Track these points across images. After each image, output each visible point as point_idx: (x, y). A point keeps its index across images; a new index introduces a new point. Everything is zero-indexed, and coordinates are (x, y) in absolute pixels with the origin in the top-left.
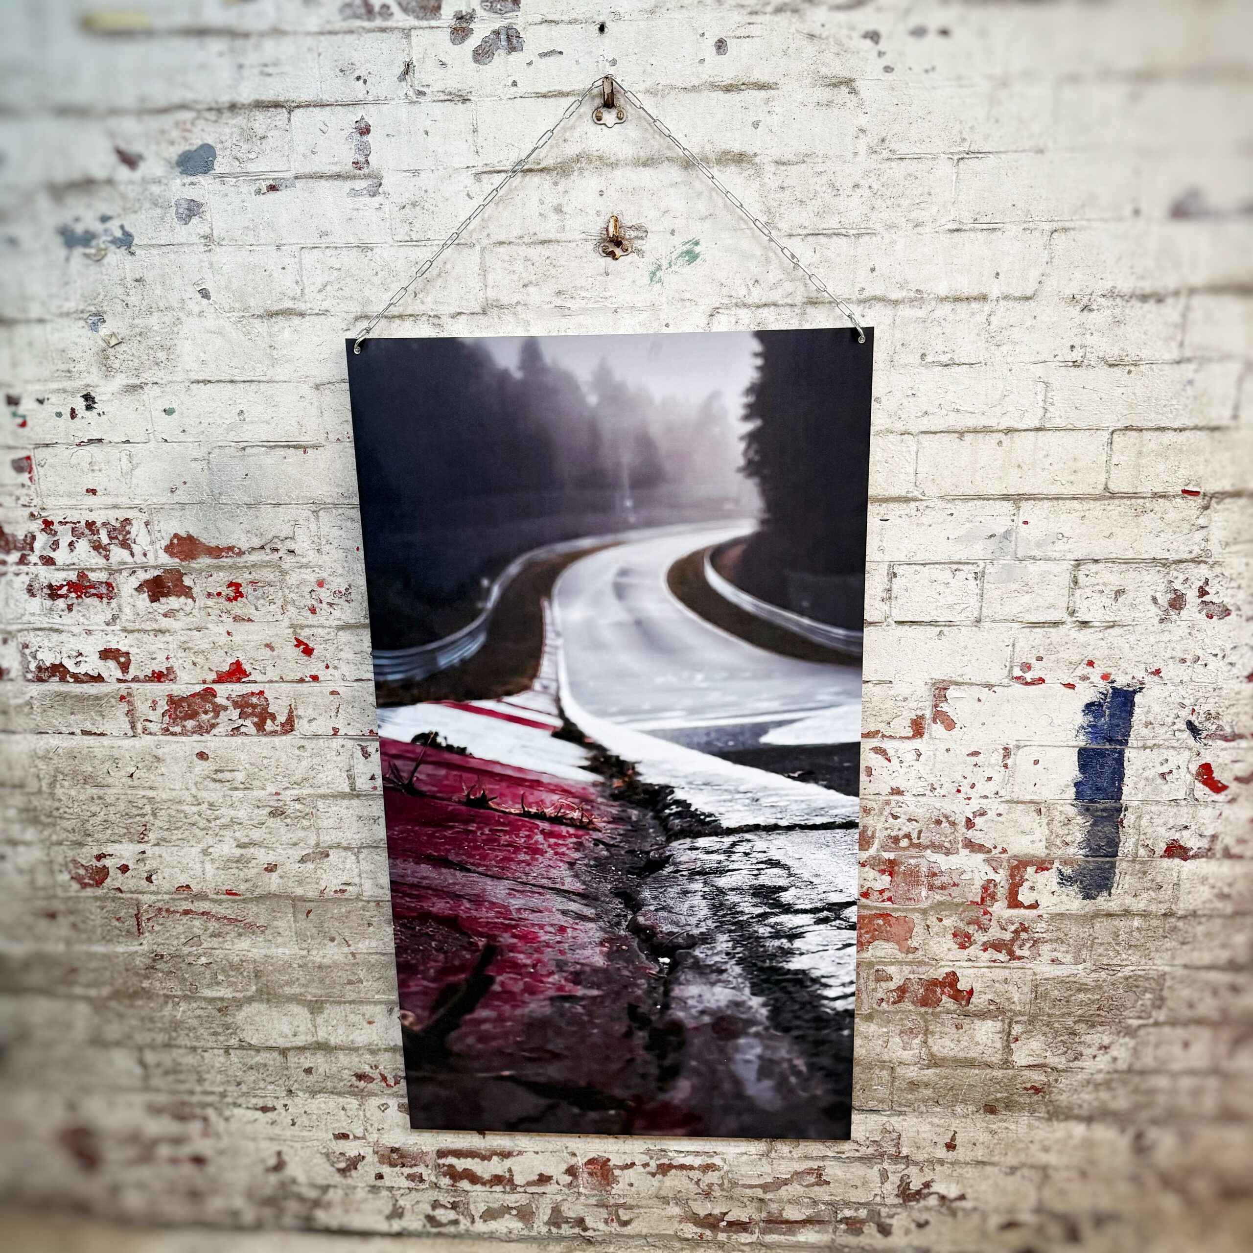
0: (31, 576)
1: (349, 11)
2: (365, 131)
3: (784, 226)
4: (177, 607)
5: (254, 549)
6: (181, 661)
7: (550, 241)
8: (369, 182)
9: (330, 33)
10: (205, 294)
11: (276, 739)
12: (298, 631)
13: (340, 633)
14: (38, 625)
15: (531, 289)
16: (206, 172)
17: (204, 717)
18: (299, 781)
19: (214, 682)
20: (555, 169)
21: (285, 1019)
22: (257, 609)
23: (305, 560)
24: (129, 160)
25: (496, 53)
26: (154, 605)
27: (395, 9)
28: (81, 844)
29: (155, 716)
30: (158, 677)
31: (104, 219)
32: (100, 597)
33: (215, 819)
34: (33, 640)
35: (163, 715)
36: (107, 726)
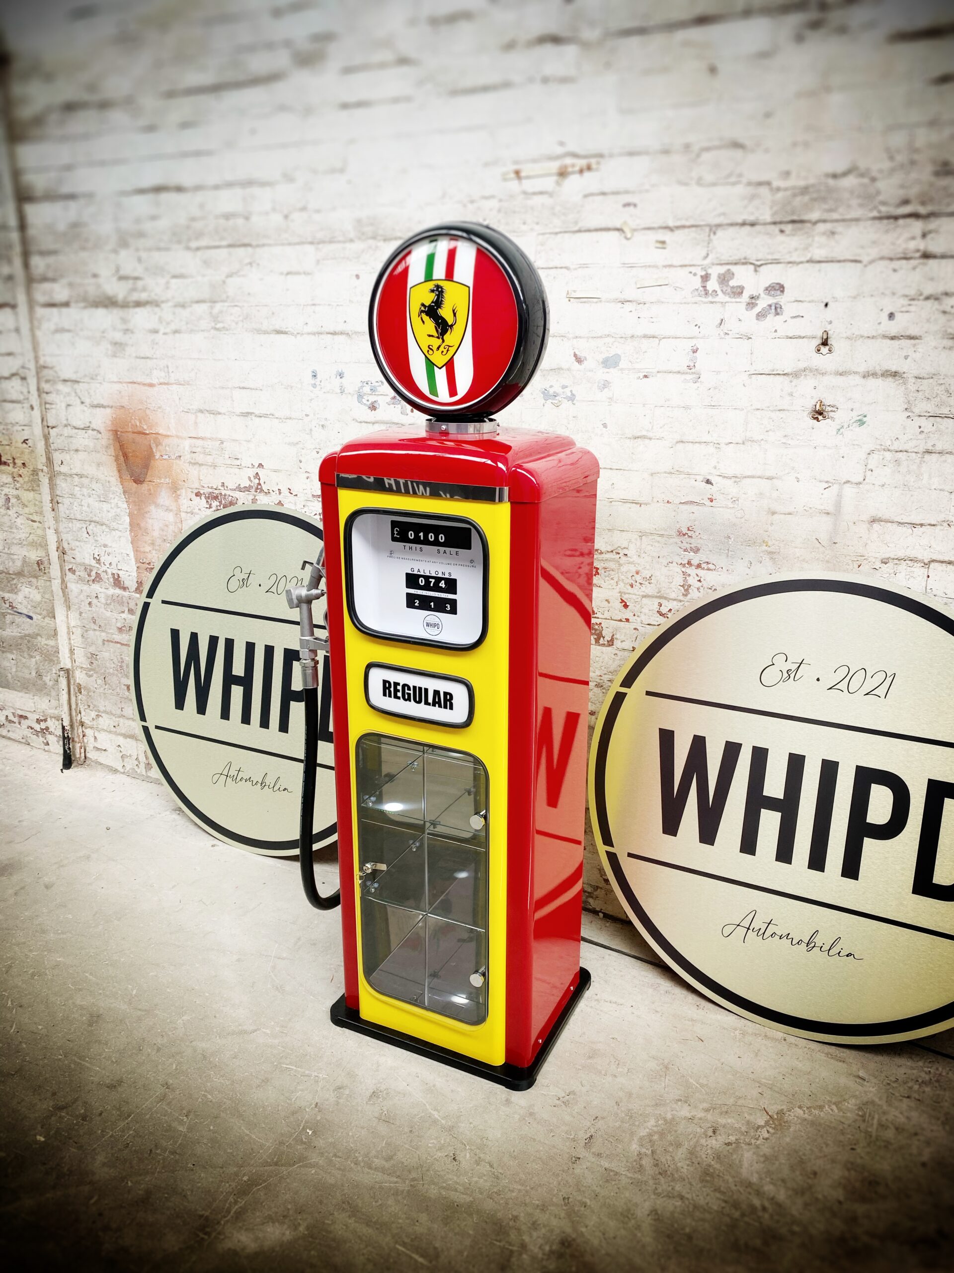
1: (696, 293)
2: (695, 351)
3: (917, 411)
5: (608, 552)
7: (784, 410)
8: (694, 376)
9: (685, 303)
10: (605, 426)
11: (604, 648)
12: (623, 595)
13: (644, 599)
15: (770, 433)
16: (615, 368)
20: (792, 374)
23: (631, 560)
24: (579, 360)
25: (768, 316)
27: (719, 292)
31: (564, 387)
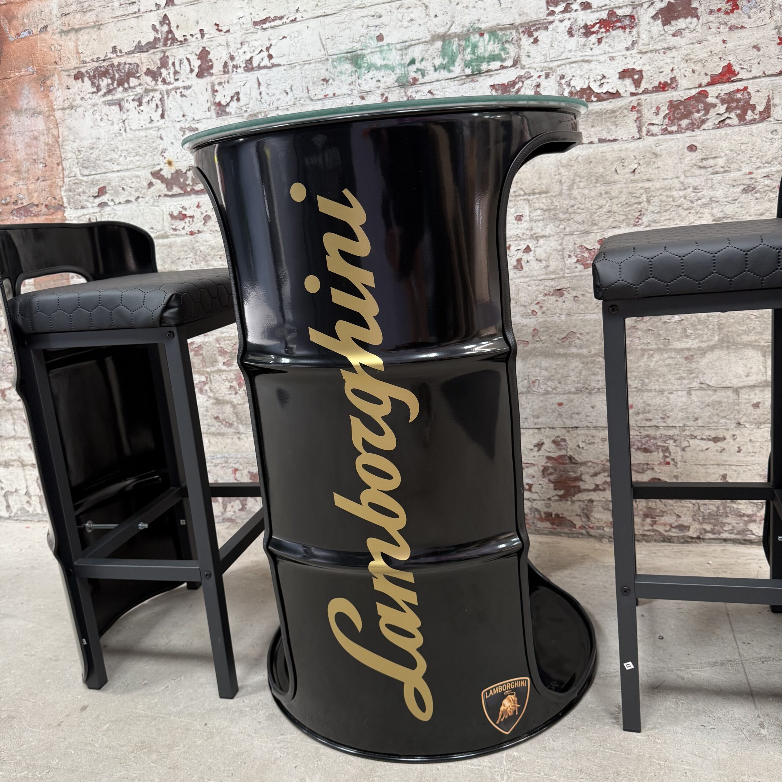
0: (572, 20)
4: (683, 26)
6: (683, 71)
14: (573, 59)
17: (697, 115)
18: (769, 160)
19: (708, 84)
21: (740, 362)
22: (749, 18)
26: (666, 27)
28: (588, 233)
29: (658, 120)
30: (663, 87)
32: (624, 28)
33: (697, 200)
34: (569, 72)
35: (664, 117)
36: (618, 133)
